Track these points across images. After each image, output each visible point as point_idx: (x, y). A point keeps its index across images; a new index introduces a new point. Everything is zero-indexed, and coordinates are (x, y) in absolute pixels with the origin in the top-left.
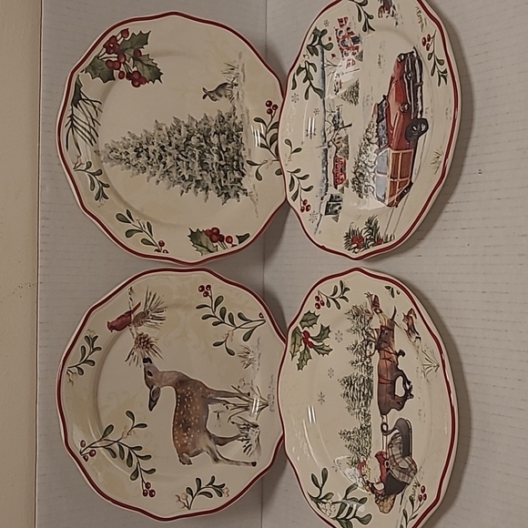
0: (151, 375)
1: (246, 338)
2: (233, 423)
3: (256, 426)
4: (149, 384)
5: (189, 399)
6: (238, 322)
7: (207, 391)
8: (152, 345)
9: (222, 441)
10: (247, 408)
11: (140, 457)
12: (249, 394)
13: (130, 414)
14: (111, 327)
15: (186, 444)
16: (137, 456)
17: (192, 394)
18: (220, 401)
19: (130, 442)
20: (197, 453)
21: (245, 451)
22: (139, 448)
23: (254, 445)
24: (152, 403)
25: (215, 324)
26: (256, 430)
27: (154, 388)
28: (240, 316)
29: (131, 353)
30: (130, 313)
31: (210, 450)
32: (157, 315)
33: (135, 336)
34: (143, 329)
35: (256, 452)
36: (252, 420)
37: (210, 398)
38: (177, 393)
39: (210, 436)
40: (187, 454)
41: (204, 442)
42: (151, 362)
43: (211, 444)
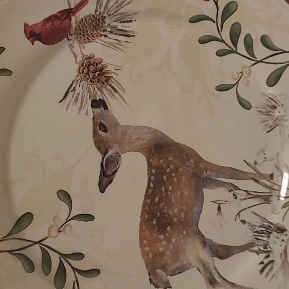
0: (105, 131)
1: (273, 80)
2: (243, 222)
3: (281, 230)
4: (101, 146)
5: (170, 177)
6: (260, 51)
7: (202, 165)
8: (108, 78)
9: (224, 252)
10: (267, 200)
11: (80, 272)
12: (272, 176)
13: (65, 196)
14: (33, 34)
15: (162, 254)
16: (74, 269)
17: (177, 168)
18: (223, 184)
19: (63, 243)
20: (181, 270)
21: (262, 271)
22: (79, 256)
23: (278, 261)
24: (106, 180)
25: (221, 53)
26: (283, 237)
27: (110, 152)
28: (265, 41)
29: (71, 89)
30: (68, 13)
31: (204, 265)
32: (120, 26)
33: (79, 59)
34: (95, 48)
35: (281, 275)
36: (276, 219)
37: (206, 178)
38: (150, 166)
39: (205, 242)
40: (164, 269)
41: (194, 252)
42: (106, 108)
43: (205, 255)
